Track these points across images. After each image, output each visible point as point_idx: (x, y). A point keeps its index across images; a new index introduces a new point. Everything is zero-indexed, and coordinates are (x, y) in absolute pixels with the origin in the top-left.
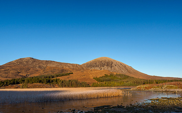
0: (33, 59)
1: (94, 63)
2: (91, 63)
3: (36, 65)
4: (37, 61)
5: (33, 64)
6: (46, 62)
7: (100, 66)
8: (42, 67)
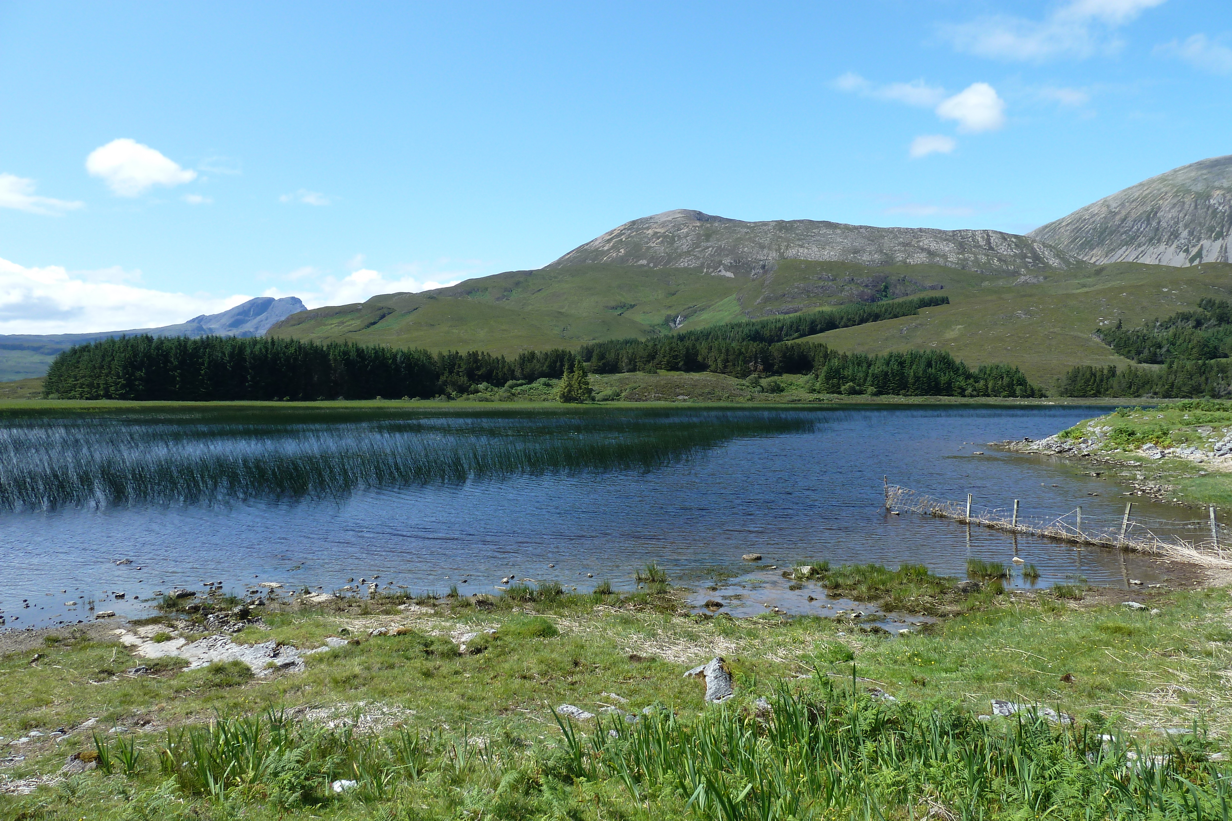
0: (699, 216)
1: (1133, 215)
2: (1111, 212)
3: (717, 259)
4: (725, 228)
5: (700, 252)
6: (780, 230)
7: (1185, 234)
8: (754, 268)
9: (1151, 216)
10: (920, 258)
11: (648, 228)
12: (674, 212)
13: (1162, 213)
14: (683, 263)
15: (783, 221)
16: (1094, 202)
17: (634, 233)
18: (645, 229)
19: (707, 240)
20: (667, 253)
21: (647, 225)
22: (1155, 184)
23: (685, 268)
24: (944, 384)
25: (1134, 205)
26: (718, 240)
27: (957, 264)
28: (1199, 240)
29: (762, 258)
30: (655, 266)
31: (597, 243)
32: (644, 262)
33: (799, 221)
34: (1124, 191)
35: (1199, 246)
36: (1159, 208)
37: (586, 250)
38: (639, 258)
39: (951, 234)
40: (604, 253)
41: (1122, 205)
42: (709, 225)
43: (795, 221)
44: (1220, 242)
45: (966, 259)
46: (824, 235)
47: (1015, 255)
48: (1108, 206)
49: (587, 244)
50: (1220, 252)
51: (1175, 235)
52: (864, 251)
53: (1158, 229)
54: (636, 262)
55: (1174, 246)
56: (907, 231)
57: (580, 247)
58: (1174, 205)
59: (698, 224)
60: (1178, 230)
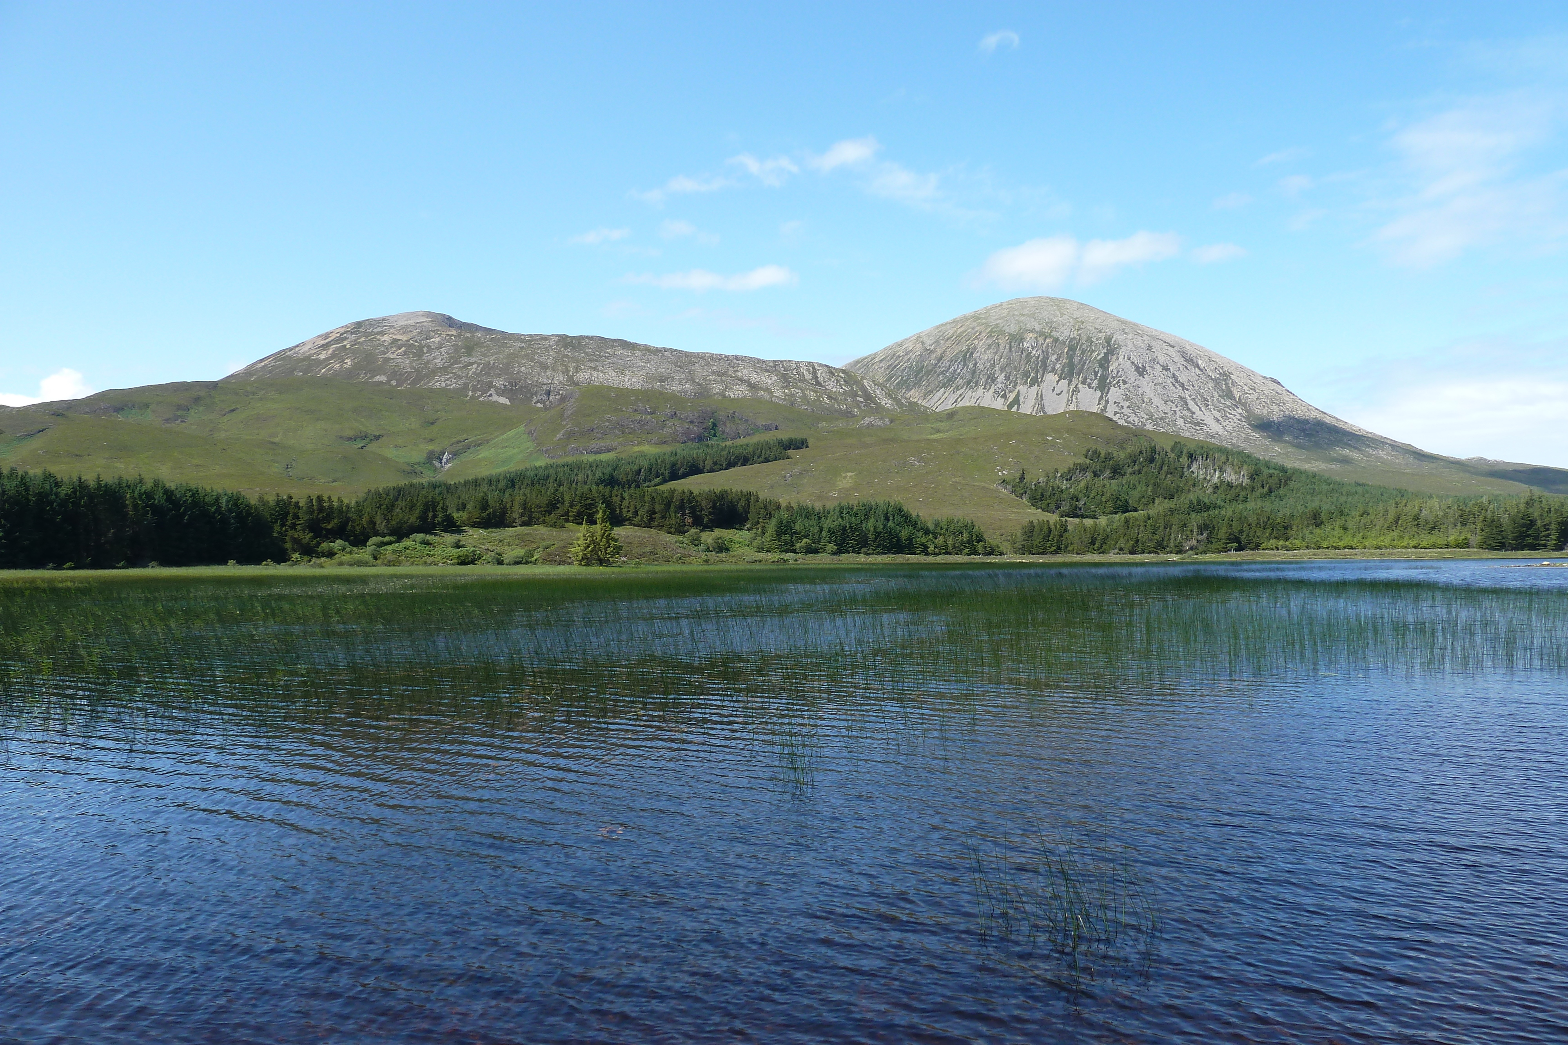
1: (949, 355)
2: (926, 350)
3: (486, 379)
4: (492, 340)
5: (460, 369)
6: (565, 347)
7: (1001, 378)
8: (536, 394)
9: (967, 356)
10: (740, 391)
11: (382, 333)
12: (415, 314)
13: (978, 354)
14: (439, 383)
15: (568, 336)
16: (907, 337)
17: (363, 339)
18: (378, 333)
19: (469, 355)
20: (414, 368)
21: (379, 329)
22: (968, 322)
23: (442, 389)
24: (906, 540)
25: (949, 343)
26: (484, 355)
27: (785, 400)
28: (1015, 386)
29: (546, 381)
30: (398, 385)
31: (306, 348)
32: (382, 378)
33: (587, 337)
34: (938, 327)
35: (1016, 392)
36: (975, 348)
37: (290, 357)
38: (375, 372)
39: (772, 364)
40: (320, 363)
41: (937, 342)
42: (469, 335)
43: (582, 337)
44: (1035, 388)
45: (792, 395)
46: (621, 357)
47: (845, 392)
48: (923, 343)
49: (290, 349)
50: (1036, 399)
51: (992, 379)
52: (673, 379)
53: (974, 372)
54: (370, 378)
55: (992, 390)
56: (720, 358)
57: (279, 352)
58: (990, 346)
59: (454, 333)
60: (994, 373)
